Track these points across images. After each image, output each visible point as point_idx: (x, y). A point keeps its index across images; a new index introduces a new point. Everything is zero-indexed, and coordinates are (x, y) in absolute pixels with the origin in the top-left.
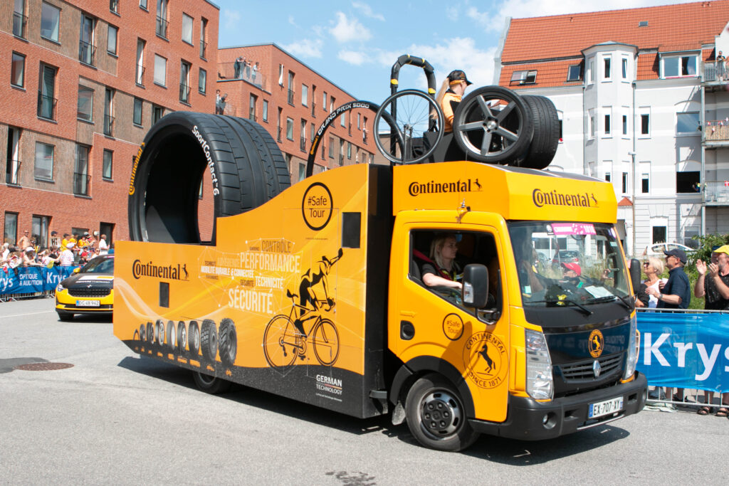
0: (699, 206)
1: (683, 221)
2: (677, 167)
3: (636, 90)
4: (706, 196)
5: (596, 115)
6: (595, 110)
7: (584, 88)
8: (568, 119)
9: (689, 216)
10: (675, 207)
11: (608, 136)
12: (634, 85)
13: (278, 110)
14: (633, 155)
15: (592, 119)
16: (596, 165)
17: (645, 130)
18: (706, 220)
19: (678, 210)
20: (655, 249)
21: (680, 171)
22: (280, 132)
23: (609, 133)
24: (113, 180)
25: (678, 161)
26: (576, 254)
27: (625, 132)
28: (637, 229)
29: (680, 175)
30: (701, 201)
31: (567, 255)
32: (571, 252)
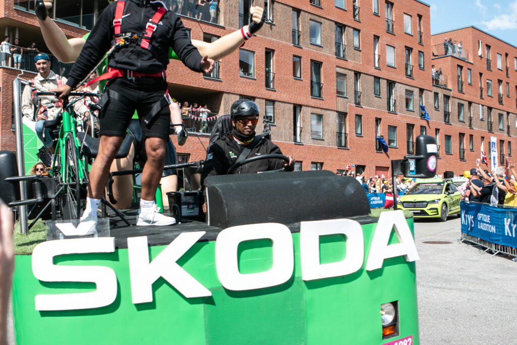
13: (479, 75)
22: (482, 91)
24: (362, 135)
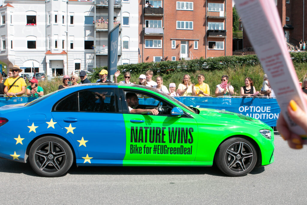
0: (93, 55)
1: (87, 61)
2: (85, 39)
3: (68, 5)
4: (96, 51)
5: (51, 14)
6: (51, 12)
7: (46, 2)
8: (39, 16)
9: (89, 59)
10: (84, 55)
11: (56, 24)
12: (67, 3)
14: (67, 33)
15: (49, 16)
16: (51, 36)
17: (72, 22)
18: (96, 61)
19: (85, 56)
20: (76, 72)
21: (86, 40)
23: (56, 23)
25: (85, 36)
26: (43, 74)
27: (63, 23)
28: (69, 64)
29: (86, 42)
30: (94, 53)
31: (39, 75)
32: (41, 74)
